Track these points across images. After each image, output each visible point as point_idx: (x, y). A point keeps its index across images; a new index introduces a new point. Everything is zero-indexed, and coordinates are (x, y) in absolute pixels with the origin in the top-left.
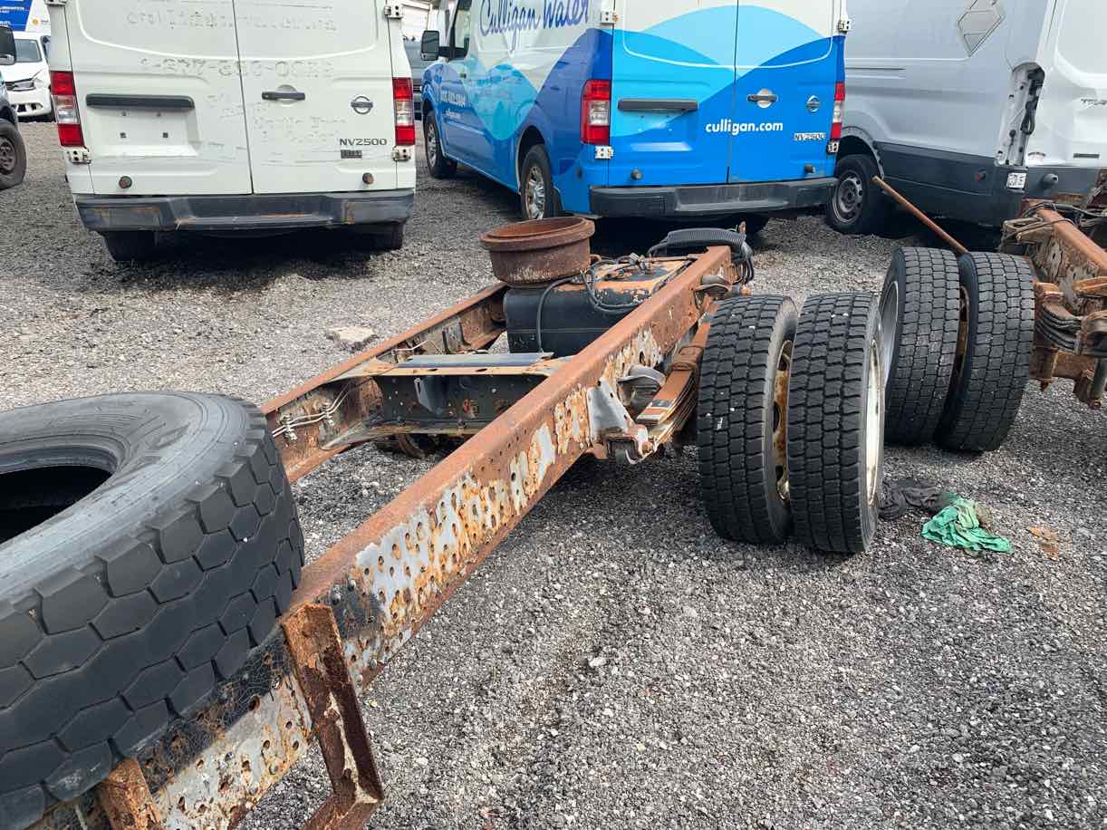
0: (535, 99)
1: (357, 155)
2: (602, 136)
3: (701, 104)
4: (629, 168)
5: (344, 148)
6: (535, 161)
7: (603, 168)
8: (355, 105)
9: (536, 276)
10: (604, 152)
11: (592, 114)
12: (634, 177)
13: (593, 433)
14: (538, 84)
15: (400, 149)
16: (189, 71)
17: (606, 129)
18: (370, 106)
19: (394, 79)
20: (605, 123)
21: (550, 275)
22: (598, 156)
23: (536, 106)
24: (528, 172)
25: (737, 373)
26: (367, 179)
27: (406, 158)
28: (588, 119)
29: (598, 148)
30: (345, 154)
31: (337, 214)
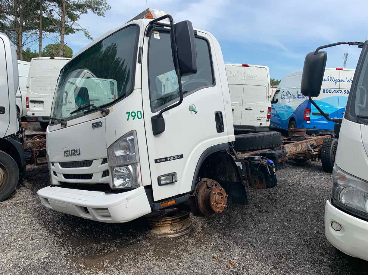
0: (294, 112)
1: (260, 120)
2: (308, 119)
3: (330, 114)
4: (314, 125)
5: (258, 118)
6: (293, 124)
7: (308, 125)
8: (261, 111)
9: (297, 136)
10: (308, 122)
11: (306, 115)
12: (315, 127)
13: (306, 149)
14: (295, 109)
15: (268, 119)
16: (234, 105)
17: (309, 118)
18: (263, 111)
19: (268, 107)
20: (309, 117)
21: (299, 136)
22: (307, 123)
23: (294, 114)
24: (290, 126)
25: (327, 146)
26: (261, 124)
27: (269, 121)
28: (305, 116)
29: (307, 121)
30: (258, 120)
31: (255, 130)
